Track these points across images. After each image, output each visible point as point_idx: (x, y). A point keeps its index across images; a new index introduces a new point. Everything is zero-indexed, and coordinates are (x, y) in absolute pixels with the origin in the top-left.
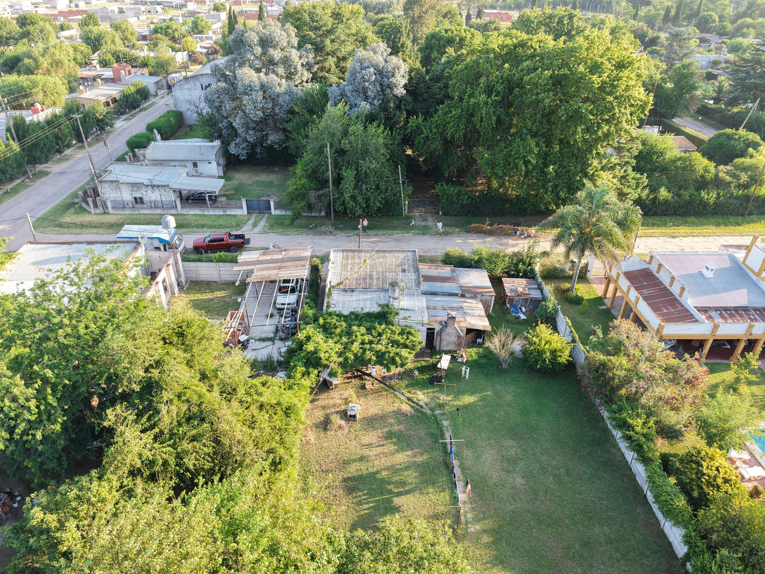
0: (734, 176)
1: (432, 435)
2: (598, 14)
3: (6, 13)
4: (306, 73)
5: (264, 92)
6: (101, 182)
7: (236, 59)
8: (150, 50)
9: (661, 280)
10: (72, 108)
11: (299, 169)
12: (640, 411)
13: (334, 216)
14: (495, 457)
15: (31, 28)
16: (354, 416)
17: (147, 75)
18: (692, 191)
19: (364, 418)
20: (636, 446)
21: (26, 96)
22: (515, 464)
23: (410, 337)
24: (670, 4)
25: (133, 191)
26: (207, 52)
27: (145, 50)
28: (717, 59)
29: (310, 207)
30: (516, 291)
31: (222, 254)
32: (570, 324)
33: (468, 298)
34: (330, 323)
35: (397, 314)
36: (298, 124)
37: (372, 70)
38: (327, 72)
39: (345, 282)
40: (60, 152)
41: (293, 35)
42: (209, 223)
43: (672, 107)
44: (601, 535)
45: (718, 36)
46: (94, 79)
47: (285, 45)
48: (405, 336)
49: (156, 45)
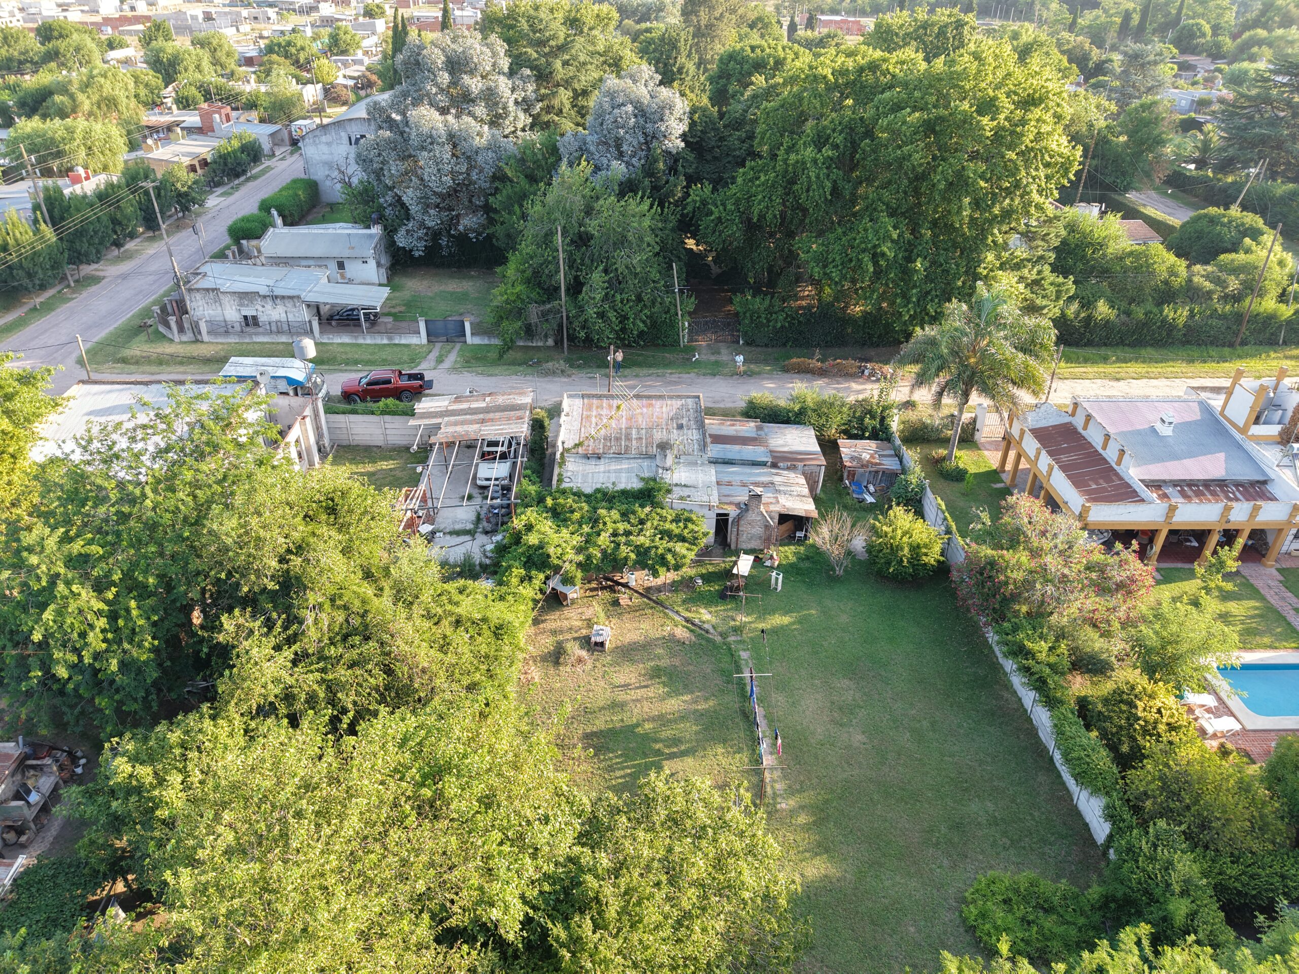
0: (1218, 281)
1: (723, 672)
2: (1011, 23)
3: (14, 20)
4: (521, 115)
5: (455, 146)
6: (190, 290)
7: (409, 91)
8: (259, 81)
9: (1090, 440)
10: (138, 173)
11: (511, 270)
12: (1045, 630)
13: (569, 346)
14: (820, 704)
15: (61, 45)
16: (602, 644)
17: (256, 122)
18: (1149, 306)
19: (617, 648)
20: (1037, 681)
21: (59, 154)
22: (852, 714)
23: (690, 525)
24: (1131, 6)
25: (241, 305)
26: (355, 84)
27: (252, 81)
28: (1206, 97)
29: (529, 331)
30: (859, 459)
31: (390, 401)
32: (944, 507)
33: (783, 469)
34: (563, 506)
35: (669, 491)
36: (509, 197)
37: (630, 108)
38: (557, 115)
39: (586, 443)
40: (118, 244)
41: (502, 54)
42: (367, 357)
43: (1124, 174)
44: (981, 813)
45: (1210, 60)
46: (169, 128)
47: (488, 68)
48: (681, 524)
49: (268, 73)
